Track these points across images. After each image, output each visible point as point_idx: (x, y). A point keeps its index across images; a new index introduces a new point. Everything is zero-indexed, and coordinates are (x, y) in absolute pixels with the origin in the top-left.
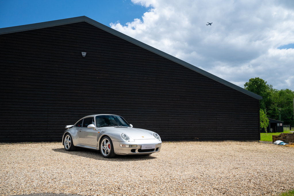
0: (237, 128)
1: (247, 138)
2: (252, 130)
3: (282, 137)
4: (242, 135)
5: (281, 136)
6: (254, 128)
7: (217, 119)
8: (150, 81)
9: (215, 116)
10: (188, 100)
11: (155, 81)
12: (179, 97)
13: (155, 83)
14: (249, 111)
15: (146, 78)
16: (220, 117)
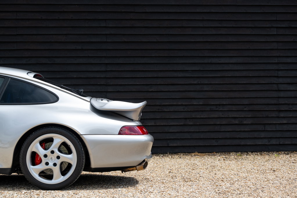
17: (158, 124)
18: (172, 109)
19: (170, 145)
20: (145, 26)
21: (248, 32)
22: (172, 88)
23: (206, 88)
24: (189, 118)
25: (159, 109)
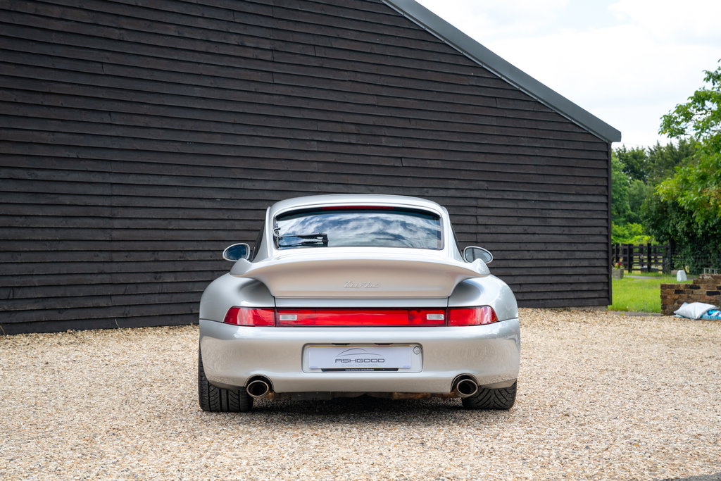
0: (541, 256)
1: (572, 296)
2: (586, 263)
3: (703, 290)
4: (557, 284)
5: (702, 286)
6: (591, 255)
7: (481, 220)
8: (250, 53)
9: (472, 211)
10: (384, 141)
11: (268, 56)
12: (353, 129)
13: (270, 64)
14: (578, 188)
15: (233, 40)
16: (489, 212)
17: (179, 280)
18: (197, 256)
19: (194, 312)
20: (164, 127)
21: (286, 145)
22: (196, 224)
23: (238, 225)
24: (217, 271)
25: (180, 257)
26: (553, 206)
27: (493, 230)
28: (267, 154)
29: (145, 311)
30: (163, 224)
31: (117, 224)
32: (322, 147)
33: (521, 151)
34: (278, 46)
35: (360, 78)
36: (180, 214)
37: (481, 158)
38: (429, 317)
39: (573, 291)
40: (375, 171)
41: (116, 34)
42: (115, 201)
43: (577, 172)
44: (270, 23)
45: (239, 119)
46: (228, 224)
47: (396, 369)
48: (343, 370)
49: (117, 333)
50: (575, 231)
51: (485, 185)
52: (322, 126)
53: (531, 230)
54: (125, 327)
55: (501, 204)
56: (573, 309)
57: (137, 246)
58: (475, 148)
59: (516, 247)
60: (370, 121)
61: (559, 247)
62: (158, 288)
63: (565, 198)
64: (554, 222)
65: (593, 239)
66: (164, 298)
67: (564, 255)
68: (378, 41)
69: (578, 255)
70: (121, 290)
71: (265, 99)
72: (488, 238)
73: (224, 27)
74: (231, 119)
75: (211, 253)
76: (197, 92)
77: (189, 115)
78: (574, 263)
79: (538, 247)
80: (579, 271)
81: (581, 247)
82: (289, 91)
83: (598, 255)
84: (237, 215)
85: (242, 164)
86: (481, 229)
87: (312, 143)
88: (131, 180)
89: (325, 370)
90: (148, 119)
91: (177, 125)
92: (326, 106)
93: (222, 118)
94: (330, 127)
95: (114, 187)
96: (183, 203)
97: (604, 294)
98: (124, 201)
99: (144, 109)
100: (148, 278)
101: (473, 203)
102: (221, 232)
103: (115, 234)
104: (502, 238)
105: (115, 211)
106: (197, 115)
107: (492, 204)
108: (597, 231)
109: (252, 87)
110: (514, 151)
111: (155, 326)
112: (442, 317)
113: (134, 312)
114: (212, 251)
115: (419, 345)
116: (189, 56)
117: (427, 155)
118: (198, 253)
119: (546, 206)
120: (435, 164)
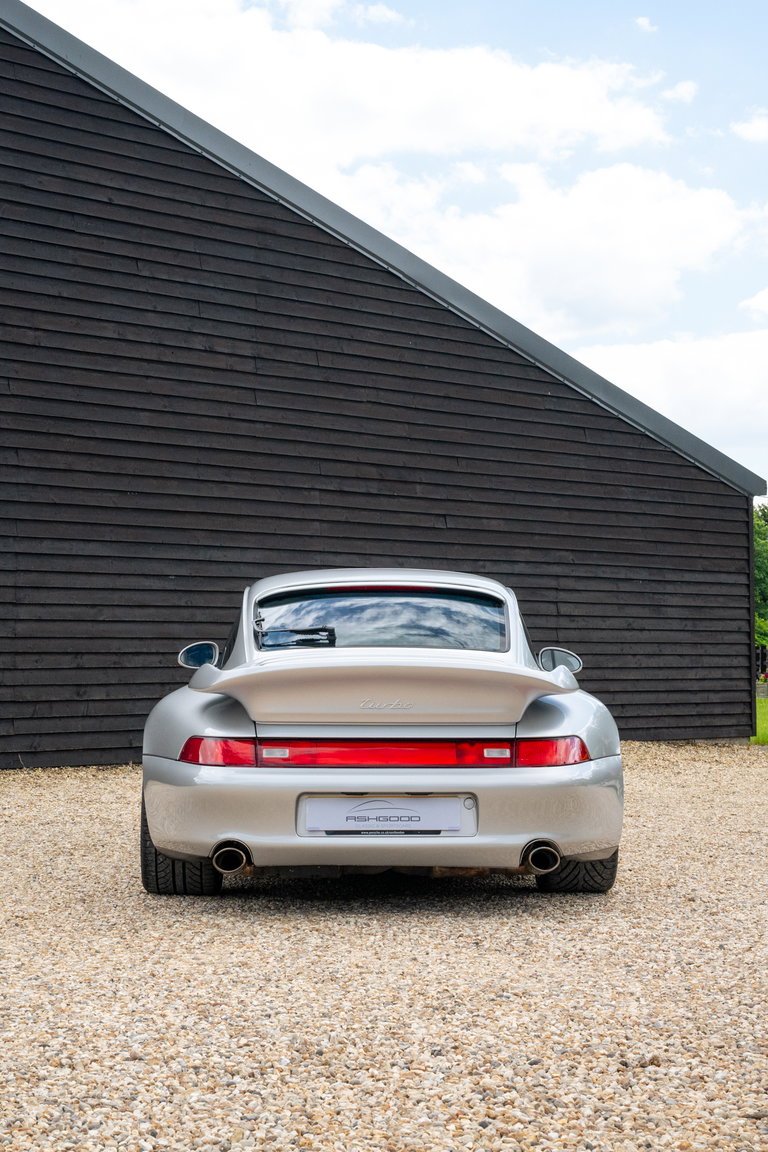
0: (653, 662)
2: (718, 674)
4: (676, 704)
6: (726, 662)
7: (564, 609)
8: (222, 362)
9: (551, 596)
10: (419, 490)
11: (249, 366)
12: (373, 472)
13: (252, 377)
14: (706, 562)
15: (198, 343)
16: (575, 597)
17: (113, 697)
18: (138, 661)
19: (134, 745)
20: (94, 469)
21: (274, 496)
22: (139, 614)
23: (200, 615)
24: (168, 683)
25: (115, 663)
26: (670, 588)
27: (581, 623)
28: (246, 510)
29: (62, 743)
30: (91, 613)
31: (23, 613)
32: (328, 499)
33: (622, 507)
34: (264, 351)
35: (384, 397)
36: (116, 598)
37: (564, 517)
38: (488, 753)
39: (699, 715)
40: (406, 535)
41: (29, 337)
42: (22, 580)
43: (705, 539)
44: (252, 319)
45: (204, 459)
46: (186, 614)
47: (438, 832)
48: (358, 833)
49: (22, 775)
50: (702, 626)
51: (570, 557)
52: (326, 469)
53: (637, 624)
54: (33, 766)
55: (593, 585)
56: (699, 742)
57: (52, 646)
58: (555, 502)
59: (615, 649)
60: (400, 460)
61: (680, 650)
62: (82, 709)
63: (688, 577)
64: (671, 612)
65: (728, 638)
66: (89, 724)
67: (686, 662)
68: (410, 344)
69: (706, 661)
70: (28, 711)
71: (243, 429)
72: (574, 635)
73: (185, 325)
74: (193, 457)
75: (160, 657)
76: (144, 419)
77: (132, 452)
78: (701, 674)
79: (649, 649)
80: (707, 685)
81: (712, 650)
82: (278, 417)
83: (736, 662)
84: (198, 600)
85: (208, 524)
86: (564, 623)
87: (312, 493)
88: (45, 547)
89: (330, 833)
90: (70, 458)
91: (112, 467)
92: (334, 439)
93: (179, 456)
94: (340, 469)
95: (20, 558)
96: (120, 583)
97: (744, 720)
98: (32, 579)
99: (64, 444)
100: (67, 694)
101: (553, 583)
102: (176, 626)
103: (21, 628)
104: (595, 636)
105: (21, 594)
106: (143, 453)
107: (580, 585)
108: (734, 625)
109: (225, 411)
110: (612, 506)
111: (77, 765)
112: (507, 753)
113: (47, 744)
114: (163, 654)
115: (472, 796)
116: (133, 368)
117: (484, 511)
118: (141, 657)
119: (660, 588)
120: (494, 525)
